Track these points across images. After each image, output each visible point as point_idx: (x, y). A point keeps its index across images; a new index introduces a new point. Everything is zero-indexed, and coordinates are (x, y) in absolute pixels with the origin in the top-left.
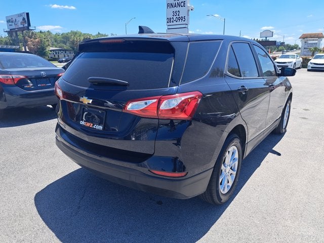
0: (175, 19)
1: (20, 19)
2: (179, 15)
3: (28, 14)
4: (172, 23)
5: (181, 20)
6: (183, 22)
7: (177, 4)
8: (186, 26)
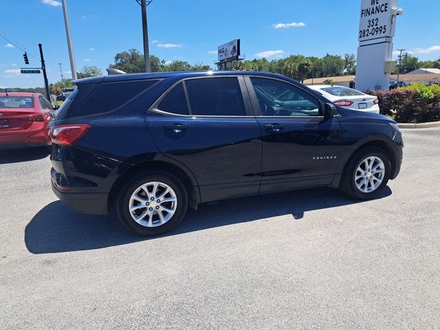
0: (370, 32)
1: (231, 48)
2: (376, 25)
3: (239, 41)
4: (366, 38)
5: (379, 32)
6: (382, 35)
7: (375, 9)
8: (388, 39)
